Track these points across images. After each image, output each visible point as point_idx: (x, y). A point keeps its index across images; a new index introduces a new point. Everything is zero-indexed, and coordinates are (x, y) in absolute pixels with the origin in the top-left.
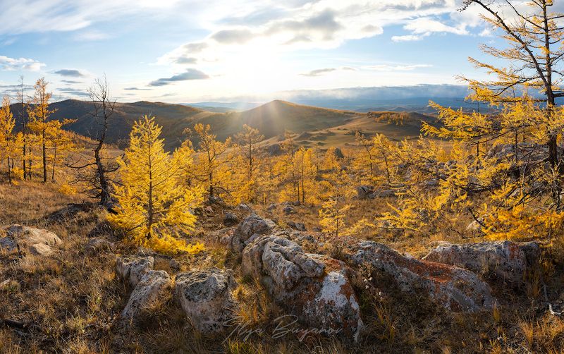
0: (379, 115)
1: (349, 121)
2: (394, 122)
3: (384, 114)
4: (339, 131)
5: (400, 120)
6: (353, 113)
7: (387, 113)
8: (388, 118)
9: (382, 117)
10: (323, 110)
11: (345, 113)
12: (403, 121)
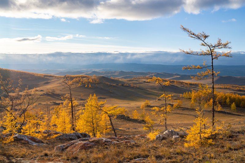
0: (72, 78)
1: (47, 83)
2: (83, 85)
3: (77, 77)
4: (37, 93)
5: (89, 82)
6: (53, 77)
7: (79, 77)
8: (79, 81)
9: (74, 80)
10: (25, 74)
11: (45, 76)
12: (91, 83)
